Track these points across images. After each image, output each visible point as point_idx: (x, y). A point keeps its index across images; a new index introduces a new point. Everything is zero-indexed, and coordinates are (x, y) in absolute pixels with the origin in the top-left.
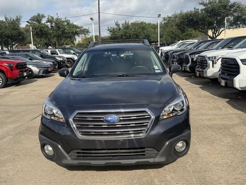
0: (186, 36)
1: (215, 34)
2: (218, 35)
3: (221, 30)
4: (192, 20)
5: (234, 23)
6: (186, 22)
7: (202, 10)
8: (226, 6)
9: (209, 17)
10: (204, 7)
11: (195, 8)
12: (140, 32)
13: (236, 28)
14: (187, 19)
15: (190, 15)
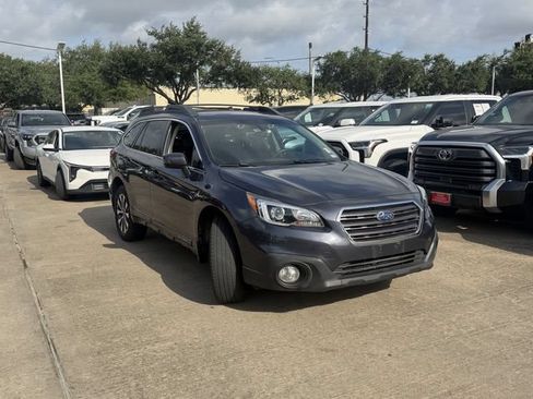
0: (115, 94)
1: (180, 97)
2: (186, 99)
3: (190, 90)
4: (135, 64)
5: (212, 79)
6: (122, 66)
7: (153, 46)
8: (200, 45)
9: (170, 62)
10: (156, 42)
11: (139, 41)
12: (17, 78)
13: (216, 87)
14: (125, 61)
15: (131, 53)
